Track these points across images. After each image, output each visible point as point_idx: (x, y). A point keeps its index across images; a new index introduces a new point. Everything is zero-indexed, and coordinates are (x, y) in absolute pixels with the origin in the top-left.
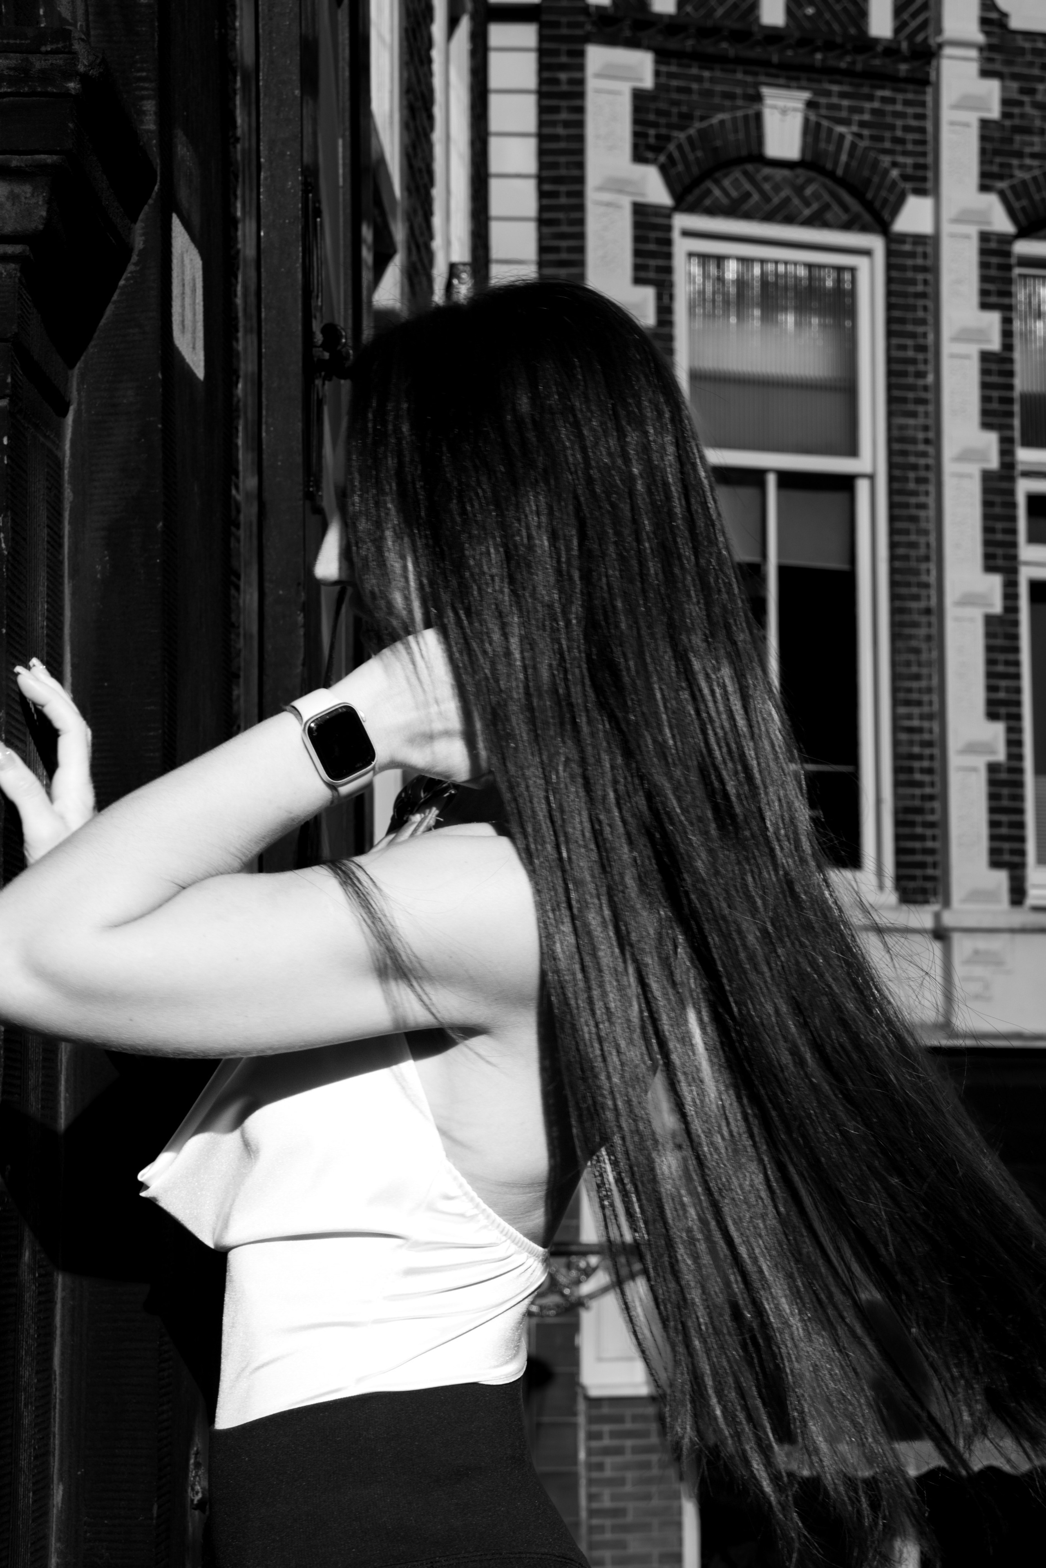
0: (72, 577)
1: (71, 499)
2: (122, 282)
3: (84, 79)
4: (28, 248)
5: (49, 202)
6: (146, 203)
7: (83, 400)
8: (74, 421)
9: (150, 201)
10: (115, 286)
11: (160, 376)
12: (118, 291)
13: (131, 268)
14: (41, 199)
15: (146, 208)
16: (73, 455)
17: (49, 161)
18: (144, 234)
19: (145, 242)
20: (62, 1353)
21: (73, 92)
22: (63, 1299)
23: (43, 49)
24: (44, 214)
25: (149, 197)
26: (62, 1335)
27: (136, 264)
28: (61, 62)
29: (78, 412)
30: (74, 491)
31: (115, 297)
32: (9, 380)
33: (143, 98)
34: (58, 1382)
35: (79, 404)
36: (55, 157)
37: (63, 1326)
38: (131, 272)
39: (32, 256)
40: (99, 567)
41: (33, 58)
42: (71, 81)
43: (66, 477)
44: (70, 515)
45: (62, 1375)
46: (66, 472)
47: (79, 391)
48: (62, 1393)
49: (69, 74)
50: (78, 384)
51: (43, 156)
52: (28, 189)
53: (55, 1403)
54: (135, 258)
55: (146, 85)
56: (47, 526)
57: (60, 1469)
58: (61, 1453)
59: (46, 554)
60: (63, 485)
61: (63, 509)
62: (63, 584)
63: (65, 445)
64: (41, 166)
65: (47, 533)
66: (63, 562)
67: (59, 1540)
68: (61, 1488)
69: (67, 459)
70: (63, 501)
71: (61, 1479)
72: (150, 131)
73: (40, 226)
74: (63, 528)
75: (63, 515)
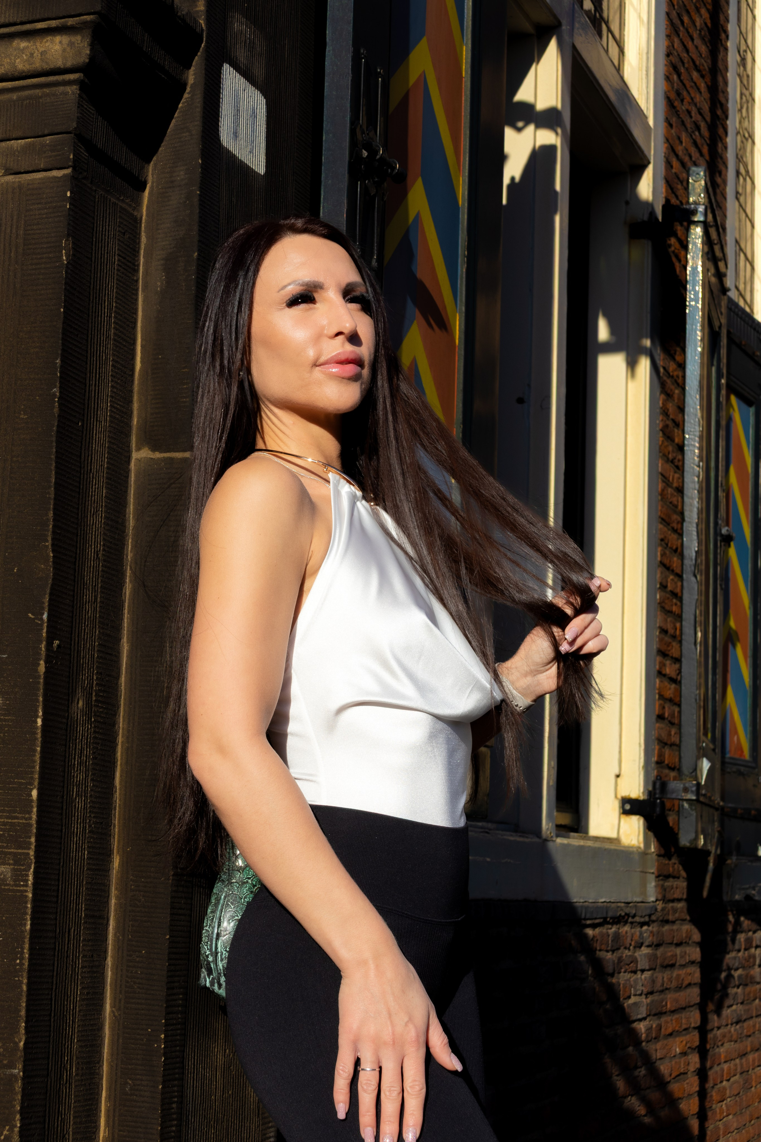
0: (143, 291)
1: (145, 242)
2: (180, 105)
4: (82, 75)
5: (92, 45)
6: (196, 55)
7: (155, 180)
8: (149, 194)
9: (199, 54)
10: (176, 108)
11: (200, 161)
12: (178, 111)
13: (186, 95)
14: (86, 43)
15: (196, 58)
16: (147, 215)
17: (89, 19)
18: (194, 74)
19: (195, 79)
20: (121, 776)
22: (122, 742)
24: (88, 52)
25: (198, 51)
26: (121, 764)
27: (188, 93)
29: (152, 187)
30: (146, 237)
31: (176, 115)
32: (71, 157)
34: (118, 793)
35: (153, 183)
36: (92, 17)
37: (121, 759)
38: (186, 99)
39: (86, 80)
40: (159, 284)
43: (143, 229)
44: (144, 252)
45: (120, 789)
46: (143, 225)
47: (152, 174)
48: (120, 800)
50: (152, 170)
51: (85, 17)
52: (79, 38)
53: (116, 806)
54: (188, 89)
56: (119, 255)
57: (118, 847)
58: (119, 836)
59: (116, 272)
60: (140, 234)
61: (139, 248)
62: (137, 294)
63: (142, 209)
64: (85, 23)
65: (119, 260)
66: (137, 281)
67: (116, 889)
68: (118, 858)
69: (144, 218)
70: (139, 243)
71: (118, 852)
72: (201, 11)
73: (87, 61)
74: (139, 260)
75: (138, 252)
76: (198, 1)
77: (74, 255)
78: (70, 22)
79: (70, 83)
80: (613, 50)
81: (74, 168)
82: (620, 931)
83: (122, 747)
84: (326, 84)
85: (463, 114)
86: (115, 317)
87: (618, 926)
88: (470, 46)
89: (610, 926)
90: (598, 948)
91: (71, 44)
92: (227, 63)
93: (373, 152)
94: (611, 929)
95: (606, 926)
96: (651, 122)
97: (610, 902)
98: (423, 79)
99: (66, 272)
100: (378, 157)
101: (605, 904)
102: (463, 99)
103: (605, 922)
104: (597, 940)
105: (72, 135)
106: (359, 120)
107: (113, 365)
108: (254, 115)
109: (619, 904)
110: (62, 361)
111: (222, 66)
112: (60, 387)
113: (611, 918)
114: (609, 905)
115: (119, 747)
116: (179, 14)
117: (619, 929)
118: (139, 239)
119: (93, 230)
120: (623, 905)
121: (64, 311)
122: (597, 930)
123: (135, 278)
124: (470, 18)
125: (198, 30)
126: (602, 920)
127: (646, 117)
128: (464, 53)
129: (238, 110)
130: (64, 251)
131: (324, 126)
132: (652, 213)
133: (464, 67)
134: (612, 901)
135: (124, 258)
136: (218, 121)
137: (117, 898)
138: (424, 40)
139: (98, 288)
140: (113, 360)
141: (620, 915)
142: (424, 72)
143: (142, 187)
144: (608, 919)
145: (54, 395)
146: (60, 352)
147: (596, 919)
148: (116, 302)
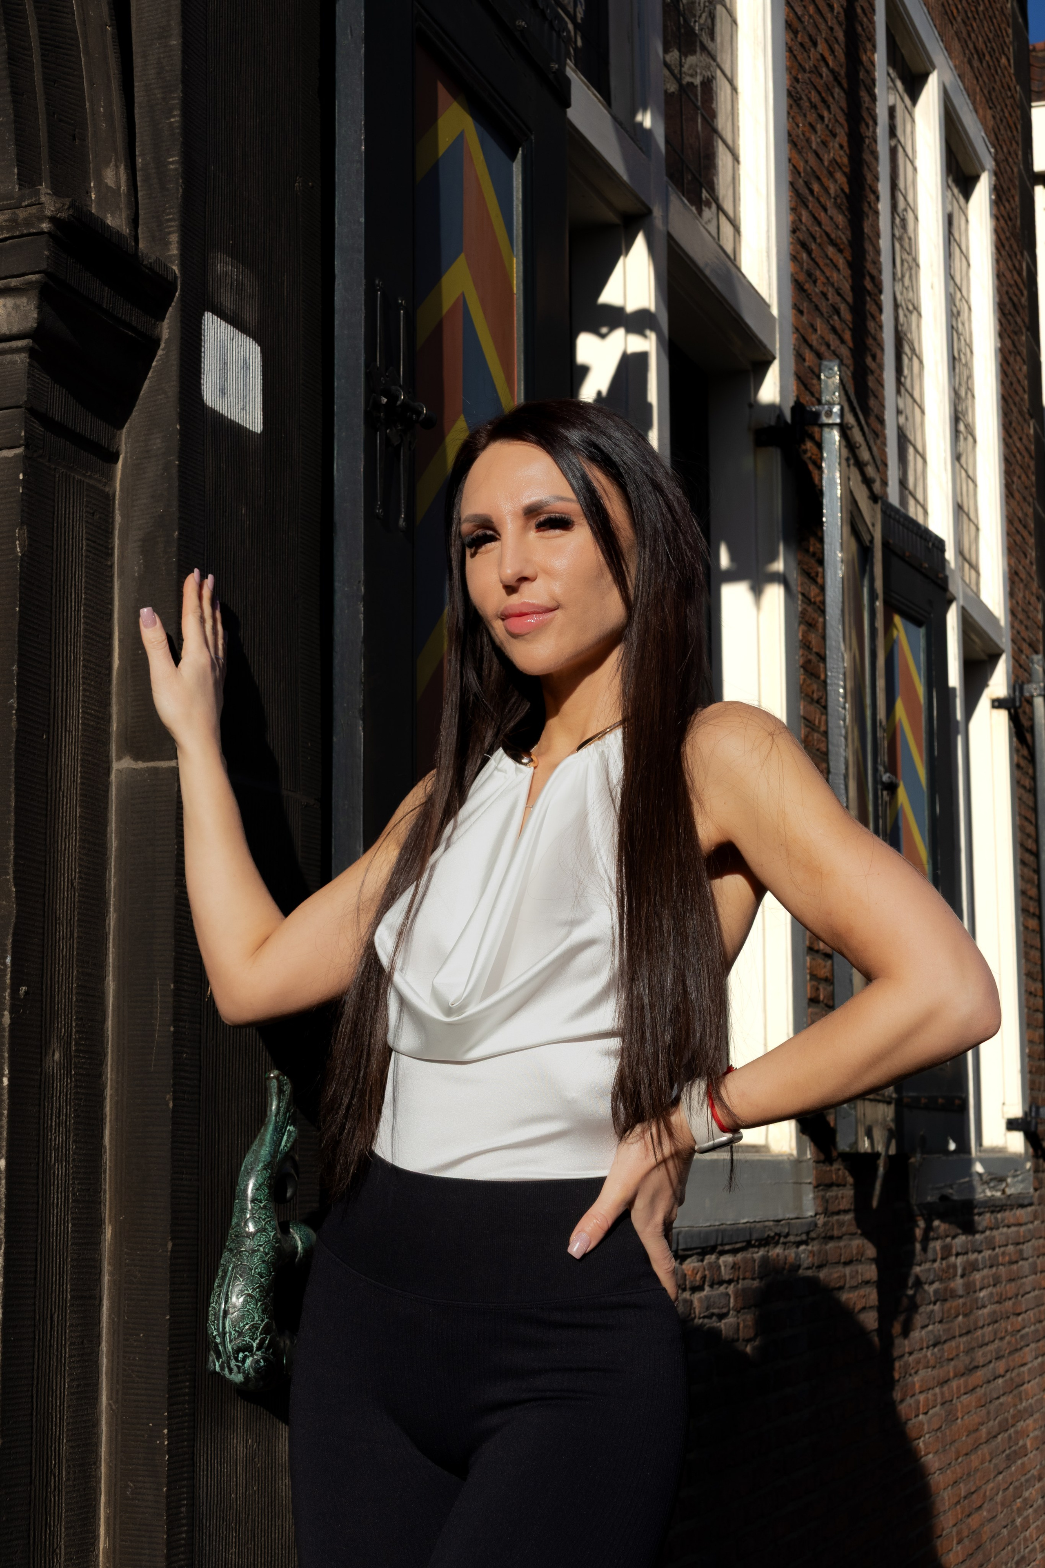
0: (119, 577)
1: (119, 521)
2: (154, 364)
3: (53, 219)
4: (31, 341)
5: (40, 308)
6: (170, 305)
7: (128, 450)
8: (122, 466)
9: (173, 304)
10: (149, 367)
11: (178, 427)
12: (152, 370)
13: (160, 352)
14: (32, 306)
15: (170, 309)
16: (121, 490)
17: (34, 279)
18: (169, 328)
19: (169, 333)
20: (111, 1134)
21: (46, 230)
22: (111, 1095)
23: (23, 204)
24: (36, 316)
25: (172, 301)
26: (110, 1121)
27: (163, 350)
28: (33, 211)
29: (125, 459)
30: (122, 516)
31: (150, 375)
32: (23, 434)
33: (170, 233)
34: (108, 1154)
35: (126, 453)
36: (37, 276)
37: (111, 1115)
39: (36, 347)
40: (136, 568)
41: (18, 211)
42: (43, 223)
43: (117, 506)
44: (118, 533)
45: (110, 1149)
46: (117, 502)
47: (126, 444)
48: (110, 1162)
49: (41, 219)
50: (125, 439)
51: (29, 276)
52: (24, 300)
53: (106, 1169)
54: (162, 345)
55: (173, 224)
56: (87, 539)
57: (110, 1215)
58: (110, 1203)
59: (84, 559)
60: (113, 511)
61: (113, 529)
62: (112, 582)
63: (115, 484)
64: (30, 283)
65: (87, 545)
66: (112, 566)
67: (109, 1264)
68: (110, 1228)
69: (117, 493)
70: (113, 523)
71: (110, 1222)
72: (174, 255)
73: (35, 325)
74: (113, 542)
75: (112, 533)
76: (170, 243)
77: (30, 545)
78: (14, 282)
79: (18, 350)
80: (727, 229)
81: (27, 446)
82: (770, 1254)
83: (111, 1101)
84: (336, 322)
85: (516, 335)
86: (85, 610)
87: (766, 1249)
88: (521, 257)
89: (756, 1250)
90: (741, 1277)
91: (16, 307)
92: (208, 311)
93: (393, 398)
94: (757, 1252)
95: (751, 1250)
96: (775, 311)
97: (755, 1222)
98: (462, 301)
99: (21, 566)
100: (399, 403)
101: (748, 1225)
102: (515, 318)
103: (749, 1245)
104: (739, 1268)
105: (23, 409)
106: (376, 361)
107: (84, 666)
108: (246, 366)
109: (767, 1223)
110: (19, 667)
111: (203, 315)
112: (18, 698)
113: (756, 1240)
114: (753, 1225)
115: (108, 1100)
116: (145, 262)
117: (768, 1252)
118: (113, 518)
119: (54, 514)
120: (771, 1223)
121: (20, 610)
122: (740, 1256)
123: (109, 563)
124: (521, 225)
125: (170, 278)
126: (744, 1244)
127: (768, 306)
128: (515, 266)
129: (225, 363)
130: (18, 542)
131: (336, 370)
132: (780, 416)
133: (515, 282)
134: (757, 1220)
135: (95, 542)
136: (200, 378)
137: (111, 1274)
138: (462, 259)
139: (62, 579)
140: (84, 659)
141: (768, 1236)
142: (463, 294)
143: (114, 458)
144: (753, 1242)
145: (11, 707)
146: (16, 657)
147: (736, 1243)
148: (85, 593)
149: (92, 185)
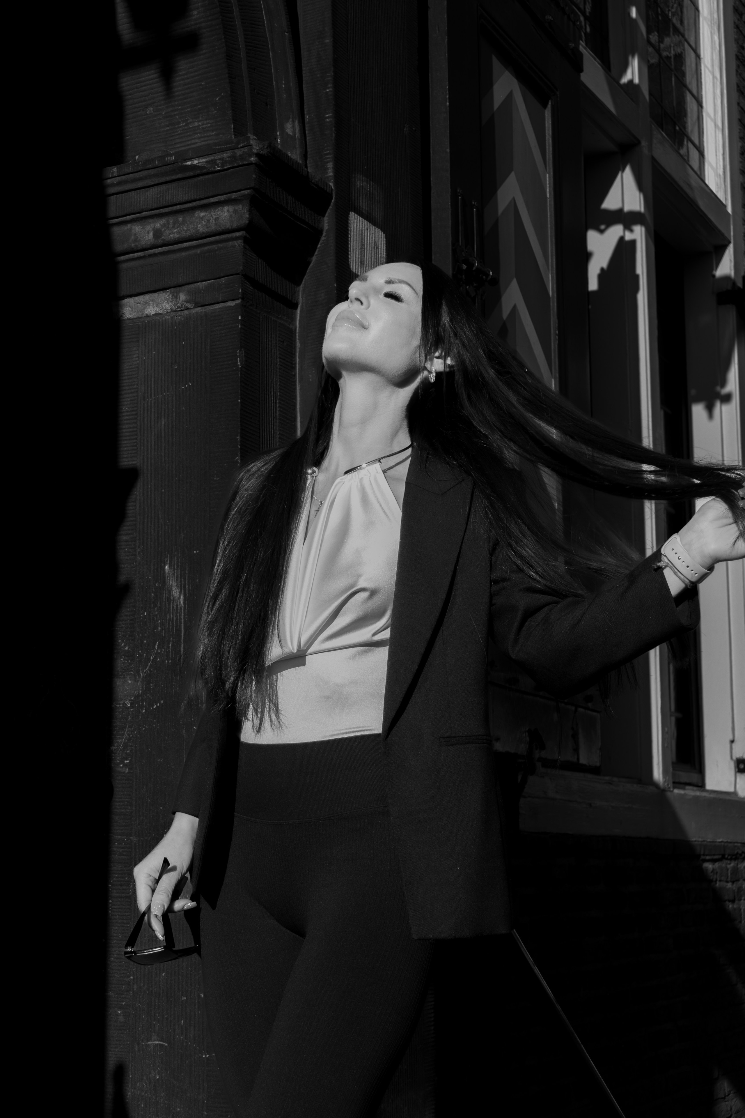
0: (300, 382)
1: (299, 347)
2: (319, 246)
3: (258, 155)
4: (245, 232)
5: (250, 211)
6: (328, 208)
7: (304, 301)
8: (300, 311)
9: (330, 207)
10: (316, 248)
11: (335, 285)
12: (317, 250)
13: (323, 238)
14: (246, 210)
15: (329, 210)
16: (300, 327)
17: (246, 193)
18: (328, 223)
19: (328, 226)
21: (253, 162)
23: (239, 146)
24: (248, 216)
25: (329, 205)
27: (325, 237)
28: (246, 150)
29: (302, 307)
30: (300, 343)
31: (316, 253)
32: (240, 291)
33: (328, 162)
35: (302, 303)
36: (248, 191)
38: (323, 241)
39: (248, 236)
40: (310, 376)
41: (236, 151)
42: (252, 157)
43: (297, 337)
44: (299, 354)
46: (297, 335)
47: (302, 297)
49: (250, 155)
50: (302, 294)
51: (244, 191)
52: (240, 206)
54: (324, 234)
55: (329, 156)
56: (280, 358)
59: (278, 370)
60: (295, 341)
61: (295, 352)
62: (295, 385)
63: (296, 323)
64: (244, 196)
65: (280, 362)
66: (295, 375)
69: (298, 329)
70: (295, 348)
72: (330, 176)
73: (247, 222)
74: (295, 360)
75: (295, 354)
76: (328, 169)
77: (246, 361)
78: (234, 196)
79: (236, 239)
80: (694, 154)
81: (243, 299)
82: (739, 866)
84: (433, 217)
85: (549, 226)
86: (279, 403)
87: (736, 862)
88: (552, 173)
89: (729, 862)
90: (718, 879)
91: (235, 211)
92: (352, 211)
93: (471, 265)
94: (730, 864)
95: (725, 861)
96: (729, 210)
97: (727, 842)
98: (513, 203)
99: (241, 374)
100: (474, 268)
101: (723, 844)
102: (549, 214)
103: (723, 858)
104: (717, 873)
105: (240, 276)
106: (459, 241)
107: (280, 438)
108: (376, 247)
109: (736, 844)
110: (241, 437)
111: (349, 214)
112: (241, 456)
113: (729, 855)
114: (726, 844)
116: (313, 181)
117: (737, 864)
118: (295, 344)
119: (260, 342)
120: (739, 845)
121: (241, 402)
122: (717, 865)
123: (293, 373)
124: (551, 152)
125: (328, 191)
126: (720, 857)
127: (725, 206)
128: (548, 179)
129: (363, 245)
130: (238, 359)
131: (433, 249)
132: (734, 283)
133: (548, 190)
134: (729, 841)
135: (284, 360)
136: (348, 254)
138: (513, 175)
139: (265, 383)
140: (280, 434)
141: (737, 853)
142: (514, 199)
143: (295, 306)
144: (726, 856)
145: (237, 462)
146: (239, 431)
147: (714, 855)
148: (279, 392)
149: (278, 134)
